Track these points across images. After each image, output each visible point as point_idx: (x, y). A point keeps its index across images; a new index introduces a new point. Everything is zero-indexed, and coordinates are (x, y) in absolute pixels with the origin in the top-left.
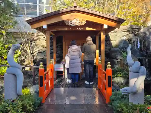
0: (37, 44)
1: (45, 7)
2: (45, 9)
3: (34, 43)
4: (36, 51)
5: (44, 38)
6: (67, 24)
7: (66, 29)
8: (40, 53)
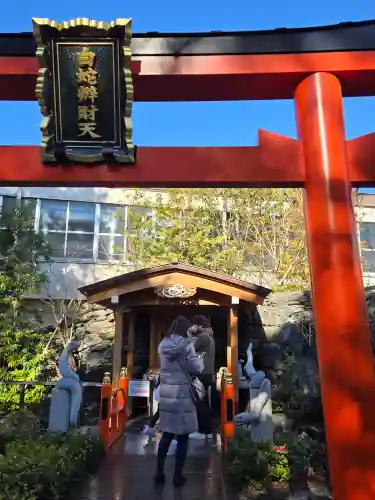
0: (88, 329)
1: (112, 238)
2: (112, 243)
3: (82, 326)
4: (85, 346)
5: (108, 315)
6: (159, 294)
7: (157, 302)
8: (95, 351)
